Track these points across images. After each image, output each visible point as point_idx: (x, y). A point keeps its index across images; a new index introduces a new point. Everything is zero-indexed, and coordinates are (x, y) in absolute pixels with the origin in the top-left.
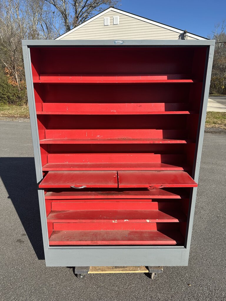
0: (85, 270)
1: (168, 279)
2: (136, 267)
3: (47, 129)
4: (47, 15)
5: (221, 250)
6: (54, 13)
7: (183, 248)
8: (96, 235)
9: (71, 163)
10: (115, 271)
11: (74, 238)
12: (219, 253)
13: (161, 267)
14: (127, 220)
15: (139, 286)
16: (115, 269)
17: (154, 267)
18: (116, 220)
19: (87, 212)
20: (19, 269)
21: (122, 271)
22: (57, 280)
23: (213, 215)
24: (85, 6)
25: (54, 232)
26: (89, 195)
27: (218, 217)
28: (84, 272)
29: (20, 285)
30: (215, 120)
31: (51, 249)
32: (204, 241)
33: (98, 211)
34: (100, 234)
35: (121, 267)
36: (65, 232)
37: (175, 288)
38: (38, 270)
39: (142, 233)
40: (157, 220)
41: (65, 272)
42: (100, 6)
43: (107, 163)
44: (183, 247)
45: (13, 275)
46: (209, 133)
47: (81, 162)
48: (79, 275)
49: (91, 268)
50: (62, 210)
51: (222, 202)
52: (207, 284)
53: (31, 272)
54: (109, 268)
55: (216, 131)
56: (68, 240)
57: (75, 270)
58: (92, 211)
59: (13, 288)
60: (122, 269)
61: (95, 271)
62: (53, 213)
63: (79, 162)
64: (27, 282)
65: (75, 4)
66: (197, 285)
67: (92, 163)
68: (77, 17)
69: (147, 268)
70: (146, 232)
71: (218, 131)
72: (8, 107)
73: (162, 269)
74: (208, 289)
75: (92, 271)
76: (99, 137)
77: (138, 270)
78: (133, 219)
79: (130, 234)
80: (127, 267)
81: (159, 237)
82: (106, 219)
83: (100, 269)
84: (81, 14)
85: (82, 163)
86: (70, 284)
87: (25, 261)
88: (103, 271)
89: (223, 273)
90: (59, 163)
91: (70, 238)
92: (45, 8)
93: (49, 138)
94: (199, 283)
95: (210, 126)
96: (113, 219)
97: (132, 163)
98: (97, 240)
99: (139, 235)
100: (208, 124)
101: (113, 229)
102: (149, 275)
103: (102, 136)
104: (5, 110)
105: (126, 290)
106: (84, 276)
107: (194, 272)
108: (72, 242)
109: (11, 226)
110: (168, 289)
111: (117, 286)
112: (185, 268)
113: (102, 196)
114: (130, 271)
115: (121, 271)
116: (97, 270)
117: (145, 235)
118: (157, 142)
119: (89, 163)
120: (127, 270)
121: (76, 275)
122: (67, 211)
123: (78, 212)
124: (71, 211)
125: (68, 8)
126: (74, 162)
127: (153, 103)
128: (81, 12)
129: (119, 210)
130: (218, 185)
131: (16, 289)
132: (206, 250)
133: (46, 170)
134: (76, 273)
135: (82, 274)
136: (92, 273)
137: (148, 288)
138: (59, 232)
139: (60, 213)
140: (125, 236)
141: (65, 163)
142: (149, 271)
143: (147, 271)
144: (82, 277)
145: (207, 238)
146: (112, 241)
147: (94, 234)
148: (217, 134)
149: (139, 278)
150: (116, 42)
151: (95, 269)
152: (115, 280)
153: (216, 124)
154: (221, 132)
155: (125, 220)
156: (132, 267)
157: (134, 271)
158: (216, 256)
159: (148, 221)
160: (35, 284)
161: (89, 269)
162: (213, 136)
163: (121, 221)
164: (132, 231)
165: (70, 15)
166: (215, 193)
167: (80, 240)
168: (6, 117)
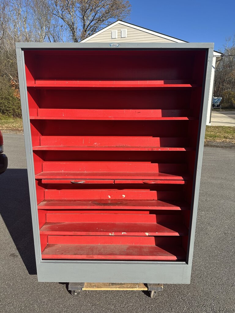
0: (79, 286)
1: (169, 298)
2: (134, 284)
3: (42, 135)
4: (55, 29)
5: (228, 268)
6: (62, 26)
7: (184, 264)
8: (92, 249)
9: (67, 172)
10: (112, 288)
11: (69, 252)
12: (226, 271)
13: (161, 284)
14: (125, 233)
15: (137, 305)
16: (112, 286)
17: (154, 284)
18: (113, 233)
19: (84, 224)
20: (11, 285)
21: (119, 288)
22: (50, 297)
23: (220, 231)
24: (93, 20)
25: (49, 246)
26: (84, 206)
27: (225, 234)
28: (78, 289)
29: (9, 301)
30: (226, 135)
31: (43, 262)
32: (210, 259)
33: (95, 223)
34: (97, 248)
35: (118, 284)
36: (60, 245)
37: (176, 308)
38: (30, 286)
39: (141, 248)
40: (157, 233)
41: (59, 289)
42: (109, 20)
43: (105, 172)
44: (185, 262)
45: (4, 290)
46: (220, 147)
47: (77, 171)
48: (73, 292)
49: (85, 284)
50: (58, 222)
51: (230, 218)
52: (211, 304)
53: (23, 288)
54: (105, 285)
55: (227, 146)
56: (62, 253)
57: (69, 286)
58: (88, 223)
59: (2, 304)
60: (119, 286)
61: (90, 287)
62: (47, 224)
63: (75, 171)
64: (18, 298)
65: (83, 17)
66: (200, 305)
67: (89, 172)
68: (85, 31)
69: (146, 285)
70: (146, 247)
71: (228, 146)
72: (12, 120)
73: (162, 287)
74: (212, 309)
75: (87, 288)
76: (96, 144)
77: (136, 288)
78: (131, 232)
79: (128, 248)
80: (124, 284)
81: (159, 253)
82: (103, 231)
83: (95, 286)
84: (89, 27)
85: (79, 172)
86: (63, 301)
87: (18, 276)
88: (98, 288)
89: (228, 293)
90: (54, 172)
91: (65, 251)
92: (53, 22)
93: (44, 145)
94: (202, 303)
95: (220, 141)
96: (110, 232)
97: (131, 172)
98: (93, 254)
99: (138, 250)
100: (219, 138)
101: (111, 243)
102: (148, 293)
103: (100, 144)
104: (9, 123)
105: (123, 309)
106: (79, 293)
107: (197, 291)
108: (66, 255)
109: (6, 240)
110: (169, 309)
111: (113, 304)
112: (187, 286)
113: (99, 206)
114: (128, 288)
115: (117, 288)
116: (93, 287)
117: (145, 250)
118: (155, 150)
119: (86, 172)
120: (124, 287)
121: (70, 292)
122: (62, 223)
123: (74, 224)
124: (67, 223)
125: (76, 22)
126: (70, 171)
127: (152, 110)
128: (90, 26)
129: (117, 223)
130: (227, 201)
131: (5, 306)
132: (211, 267)
133: (40, 177)
134: (69, 289)
135: (76, 290)
136: (87, 289)
137: (147, 307)
138: (53, 245)
139: (55, 225)
140: (123, 250)
141: (61, 172)
142: (148, 288)
143: (146, 289)
144: (76, 294)
145: (213, 255)
146: (109, 256)
147: (90, 248)
148: (228, 149)
149: (137, 297)
150: (112, 45)
151: (90, 285)
152: (112, 298)
153: (227, 138)
154: (232, 147)
155: (123, 233)
156: (129, 284)
157: (132, 288)
158: (222, 274)
159: (147, 234)
160: (26, 300)
161: (83, 285)
162: (224, 151)
163: (119, 234)
164: (132, 246)
165: (78, 29)
166: (223, 208)
167: (75, 254)
168: (10, 130)
